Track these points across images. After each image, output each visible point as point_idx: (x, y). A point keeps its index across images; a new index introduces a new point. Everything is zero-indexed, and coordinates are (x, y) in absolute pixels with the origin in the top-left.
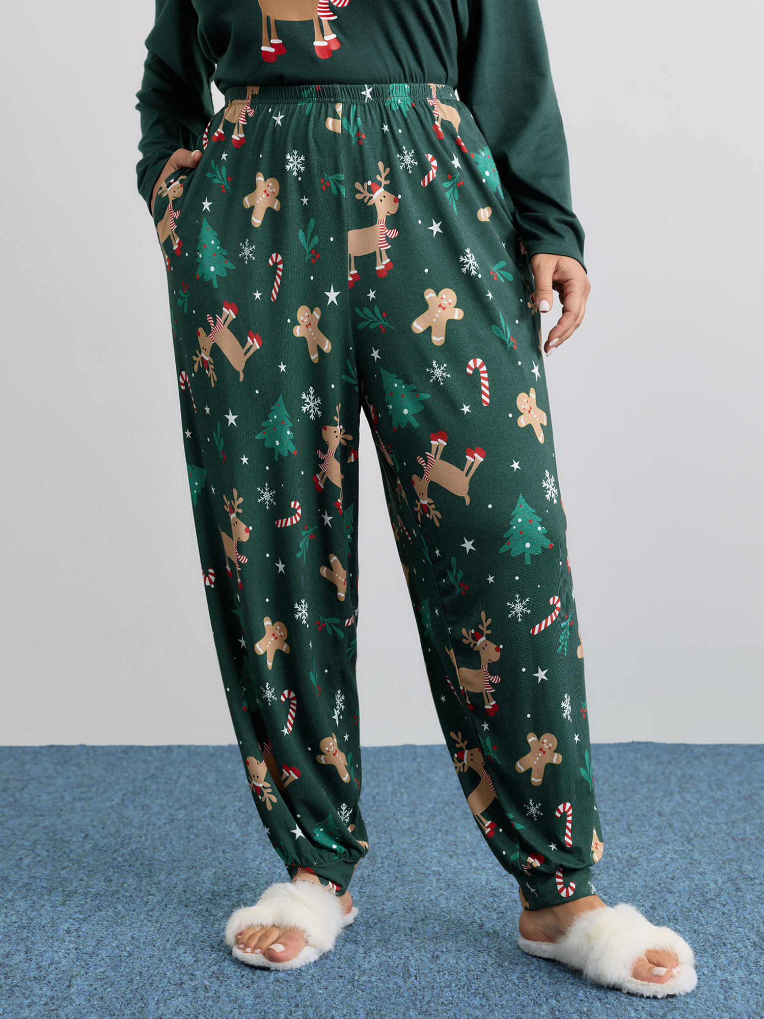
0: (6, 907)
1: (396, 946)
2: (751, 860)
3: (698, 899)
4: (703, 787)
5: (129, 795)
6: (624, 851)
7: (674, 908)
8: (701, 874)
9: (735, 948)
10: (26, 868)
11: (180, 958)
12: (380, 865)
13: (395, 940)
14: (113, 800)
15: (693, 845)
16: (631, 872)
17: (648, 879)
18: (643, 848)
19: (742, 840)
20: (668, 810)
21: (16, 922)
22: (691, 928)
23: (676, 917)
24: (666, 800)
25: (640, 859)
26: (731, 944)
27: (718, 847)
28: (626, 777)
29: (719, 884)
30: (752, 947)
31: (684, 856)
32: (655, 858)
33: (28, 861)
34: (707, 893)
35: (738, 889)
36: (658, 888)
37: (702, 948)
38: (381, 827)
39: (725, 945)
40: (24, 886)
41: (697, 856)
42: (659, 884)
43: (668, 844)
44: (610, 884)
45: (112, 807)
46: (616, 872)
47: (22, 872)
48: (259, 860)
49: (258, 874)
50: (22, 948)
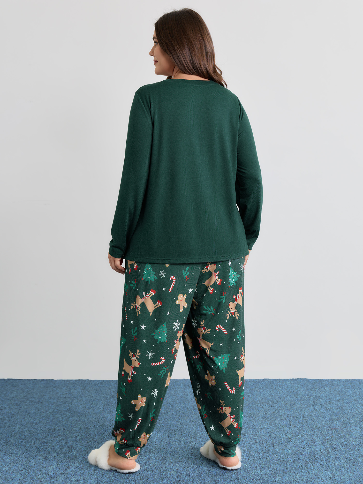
0: (74, 459)
1: (203, 478)
2: (336, 439)
3: (312, 458)
4: (323, 402)
5: (106, 406)
6: (286, 434)
7: (302, 462)
8: (315, 446)
9: (323, 480)
10: (78, 441)
11: (130, 483)
12: (198, 441)
13: (203, 475)
14: (100, 409)
15: (314, 432)
16: (288, 445)
17: (294, 448)
18: (294, 433)
19: (334, 429)
20: (307, 414)
21: (78, 466)
22: (307, 471)
23: (302, 466)
24: (307, 409)
25: (292, 439)
26: (321, 478)
27: (324, 433)
28: (292, 397)
29: (322, 450)
30: (329, 479)
31: (309, 437)
32: (298, 438)
33: (79, 438)
34: (316, 455)
35: (328, 453)
36: (297, 453)
37: (310, 480)
38: (197, 423)
39: (319, 478)
40: (79, 450)
41: (315, 438)
42: (298, 451)
43: (304, 431)
44: (279, 451)
45: (100, 412)
46: (282, 445)
47: (77, 443)
48: (156, 438)
49: (156, 445)
50: (82, 477)
